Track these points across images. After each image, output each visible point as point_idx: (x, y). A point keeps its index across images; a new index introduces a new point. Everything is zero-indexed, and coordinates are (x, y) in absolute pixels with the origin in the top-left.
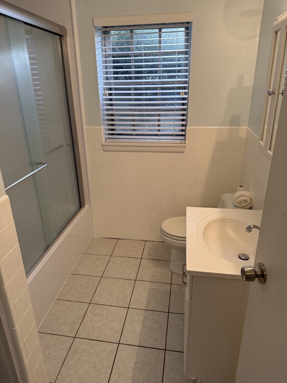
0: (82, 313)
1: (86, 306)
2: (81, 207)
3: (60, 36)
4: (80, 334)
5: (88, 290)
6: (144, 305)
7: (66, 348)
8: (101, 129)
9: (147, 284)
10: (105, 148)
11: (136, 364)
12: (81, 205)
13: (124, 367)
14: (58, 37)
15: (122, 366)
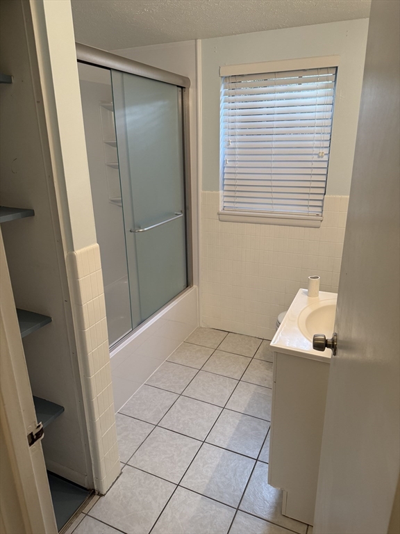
0: (169, 403)
1: (175, 396)
2: (187, 286)
3: (182, 88)
4: (163, 423)
5: (182, 381)
6: (244, 409)
7: (145, 433)
8: (218, 194)
9: (253, 387)
10: (222, 217)
11: (218, 466)
12: (188, 284)
13: (203, 466)
14: (180, 89)
15: (201, 465)
